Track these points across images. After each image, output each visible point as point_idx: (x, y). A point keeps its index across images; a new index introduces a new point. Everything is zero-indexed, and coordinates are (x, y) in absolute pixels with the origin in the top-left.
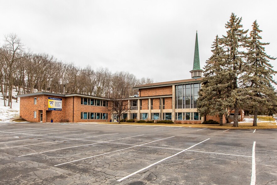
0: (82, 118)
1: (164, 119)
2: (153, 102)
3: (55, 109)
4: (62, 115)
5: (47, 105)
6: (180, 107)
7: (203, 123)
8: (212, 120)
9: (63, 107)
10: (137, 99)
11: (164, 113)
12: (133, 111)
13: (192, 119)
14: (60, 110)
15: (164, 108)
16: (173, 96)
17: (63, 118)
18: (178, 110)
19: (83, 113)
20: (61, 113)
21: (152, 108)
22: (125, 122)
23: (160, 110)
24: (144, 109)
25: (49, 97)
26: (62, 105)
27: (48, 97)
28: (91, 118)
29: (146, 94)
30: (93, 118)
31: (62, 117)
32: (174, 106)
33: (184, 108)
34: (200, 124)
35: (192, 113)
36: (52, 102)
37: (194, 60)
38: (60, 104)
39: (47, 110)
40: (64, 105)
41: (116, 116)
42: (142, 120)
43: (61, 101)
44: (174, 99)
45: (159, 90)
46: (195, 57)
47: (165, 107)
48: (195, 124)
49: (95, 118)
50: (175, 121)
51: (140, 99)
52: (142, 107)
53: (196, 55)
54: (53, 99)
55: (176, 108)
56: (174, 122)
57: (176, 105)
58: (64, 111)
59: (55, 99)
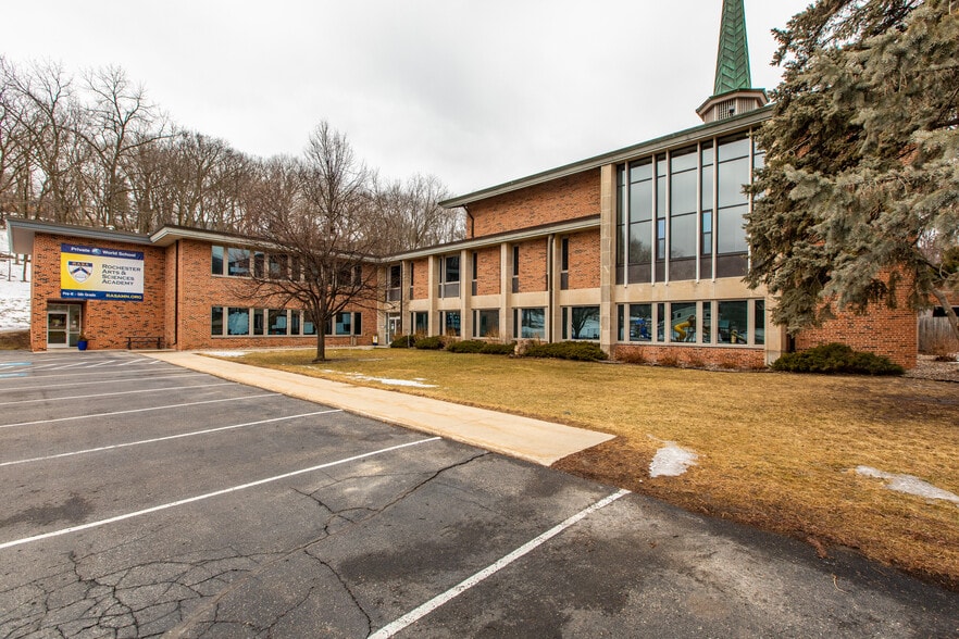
0: (217, 329)
1: (565, 336)
2: (522, 260)
3: (101, 295)
4: (144, 318)
5: (50, 275)
6: (640, 277)
7: (780, 367)
8: (842, 349)
9: (147, 287)
10: (460, 252)
11: (565, 309)
12: (447, 304)
13: (707, 338)
14: (130, 298)
15: (564, 285)
16: (606, 223)
17: (147, 329)
18: (630, 293)
19: (225, 311)
20: (137, 312)
21: (515, 287)
22: (411, 346)
23: (548, 292)
24: (485, 292)
25: (69, 242)
26: (146, 280)
27: (59, 241)
28: (271, 331)
29: (493, 224)
30: (283, 331)
31: (146, 325)
32: (607, 270)
33: (660, 278)
34: (759, 368)
35: (707, 305)
36: (81, 267)
37: (722, 50)
38: (129, 274)
39: (56, 296)
40: (156, 279)
41: (393, 322)
42: (478, 337)
43: (140, 264)
44: (607, 237)
45: (545, 204)
46: (725, 36)
47: (570, 278)
48: (728, 366)
49: (295, 331)
50: (612, 347)
51: (470, 251)
52: (481, 285)
53: (731, 24)
54: (91, 254)
55: (619, 280)
56: (606, 350)
57: (619, 265)
58: (158, 303)
59: (102, 255)
